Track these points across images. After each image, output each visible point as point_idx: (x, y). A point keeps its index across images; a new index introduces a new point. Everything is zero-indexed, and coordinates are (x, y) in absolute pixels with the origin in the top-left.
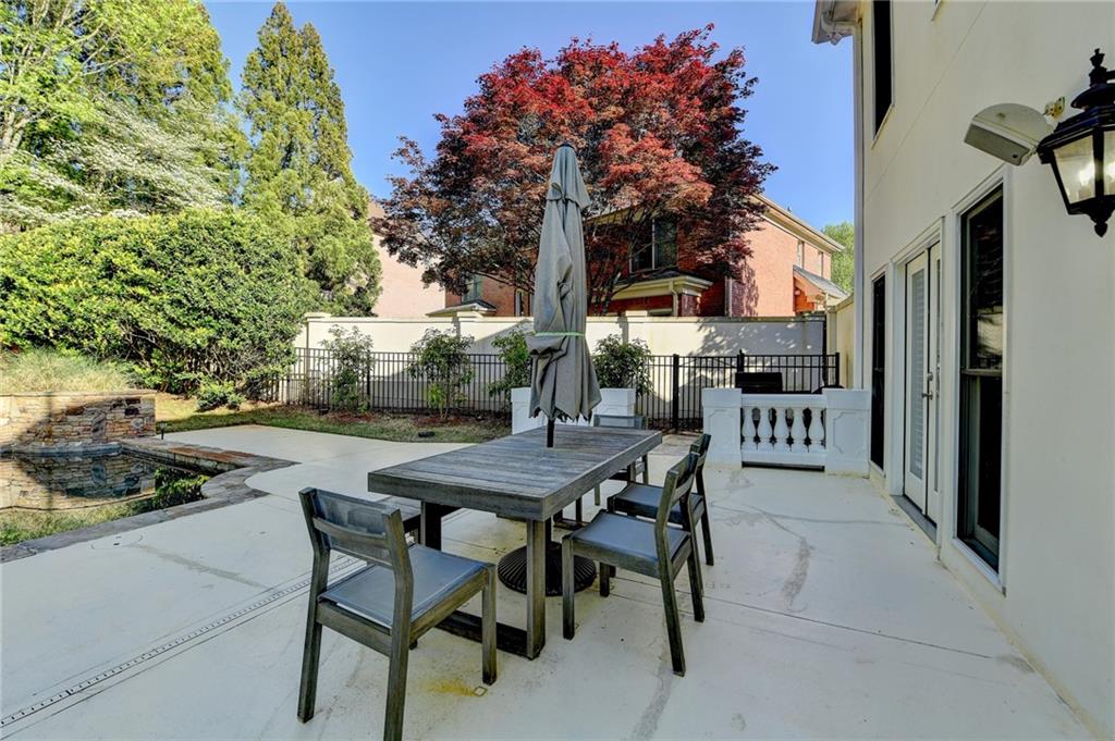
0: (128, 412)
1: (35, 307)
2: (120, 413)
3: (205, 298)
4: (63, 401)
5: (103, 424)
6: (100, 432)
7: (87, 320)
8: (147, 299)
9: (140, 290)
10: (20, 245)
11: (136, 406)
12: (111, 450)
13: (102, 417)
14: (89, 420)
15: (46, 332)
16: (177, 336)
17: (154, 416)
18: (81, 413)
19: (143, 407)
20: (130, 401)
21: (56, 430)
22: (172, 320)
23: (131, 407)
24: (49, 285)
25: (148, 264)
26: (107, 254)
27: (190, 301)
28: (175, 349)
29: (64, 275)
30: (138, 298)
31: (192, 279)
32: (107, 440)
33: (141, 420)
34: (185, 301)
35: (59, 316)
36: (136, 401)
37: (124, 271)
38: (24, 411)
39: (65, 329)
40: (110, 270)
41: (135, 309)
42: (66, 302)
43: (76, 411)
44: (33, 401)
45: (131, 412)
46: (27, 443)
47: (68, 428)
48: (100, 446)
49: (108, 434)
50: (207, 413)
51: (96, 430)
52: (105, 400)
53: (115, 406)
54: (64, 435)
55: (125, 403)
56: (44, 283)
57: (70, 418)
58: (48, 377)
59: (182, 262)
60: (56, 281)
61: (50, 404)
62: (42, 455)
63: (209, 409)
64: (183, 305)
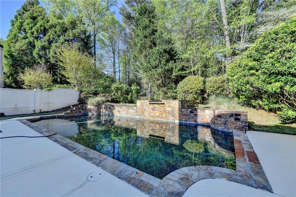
0: (236, 119)
2: (233, 119)
4: (217, 113)
5: (227, 122)
6: (226, 125)
8: (255, 74)
9: (253, 71)
11: (239, 117)
13: (227, 119)
14: (223, 120)
17: (247, 122)
18: (220, 117)
19: (242, 118)
20: (236, 115)
21: (216, 122)
23: (237, 117)
27: (268, 71)
30: (253, 75)
32: (229, 129)
33: (241, 123)
36: (239, 115)
37: (247, 66)
38: (211, 114)
43: (219, 116)
46: (211, 124)
47: (218, 121)
48: (226, 130)
49: (229, 126)
52: (227, 114)
53: (231, 116)
54: (217, 124)
55: (234, 115)
57: (219, 119)
61: (214, 113)
62: (213, 129)
63: (289, 123)
64: (267, 73)
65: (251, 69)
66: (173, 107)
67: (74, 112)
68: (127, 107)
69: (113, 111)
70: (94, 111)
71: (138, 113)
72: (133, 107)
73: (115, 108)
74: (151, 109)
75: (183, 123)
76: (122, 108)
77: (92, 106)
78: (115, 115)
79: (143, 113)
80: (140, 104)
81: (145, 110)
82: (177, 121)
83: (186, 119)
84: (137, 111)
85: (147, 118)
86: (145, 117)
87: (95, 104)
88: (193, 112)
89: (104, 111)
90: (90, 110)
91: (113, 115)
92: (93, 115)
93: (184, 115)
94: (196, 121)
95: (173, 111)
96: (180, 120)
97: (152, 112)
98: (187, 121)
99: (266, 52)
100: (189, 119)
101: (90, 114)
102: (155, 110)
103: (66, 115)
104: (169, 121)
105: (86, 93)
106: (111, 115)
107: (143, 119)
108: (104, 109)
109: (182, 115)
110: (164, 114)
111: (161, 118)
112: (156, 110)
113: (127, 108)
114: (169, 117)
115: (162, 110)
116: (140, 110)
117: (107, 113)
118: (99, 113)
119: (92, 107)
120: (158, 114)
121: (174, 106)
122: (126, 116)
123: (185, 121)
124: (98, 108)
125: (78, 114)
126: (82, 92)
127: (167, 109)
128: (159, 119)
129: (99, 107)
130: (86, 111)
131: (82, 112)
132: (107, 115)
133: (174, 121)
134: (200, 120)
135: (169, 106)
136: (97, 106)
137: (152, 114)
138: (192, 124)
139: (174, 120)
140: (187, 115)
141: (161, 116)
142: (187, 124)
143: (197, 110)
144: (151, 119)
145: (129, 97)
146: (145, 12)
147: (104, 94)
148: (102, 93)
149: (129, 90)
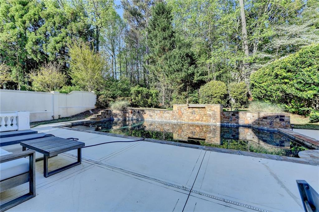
0: (281, 120)
1: (258, 90)
2: (278, 120)
3: (311, 79)
4: (262, 115)
5: (273, 123)
6: (272, 125)
7: (271, 92)
8: (288, 83)
9: (286, 81)
10: (255, 75)
11: (283, 118)
12: (275, 131)
13: (272, 120)
14: (269, 121)
15: (261, 96)
16: (300, 94)
17: (290, 122)
18: (266, 119)
19: (286, 119)
20: (281, 116)
21: (261, 122)
22: (297, 89)
23: (282, 118)
24: (261, 84)
25: (289, 71)
26: (276, 71)
27: (304, 81)
28: (300, 99)
29: (265, 80)
30: (286, 83)
31: (305, 73)
32: (274, 128)
33: (285, 123)
34: (302, 82)
35: (264, 92)
36: (284, 116)
37: (281, 76)
38: (253, 117)
39: (265, 95)
40: (277, 76)
41: (285, 87)
42: (265, 87)
43: (265, 118)
44: (255, 114)
45: (282, 120)
46: (254, 125)
47: (263, 122)
48: (272, 129)
49: (274, 126)
50: (314, 124)
51: (271, 124)
52: (273, 116)
53: (276, 117)
54: (262, 124)
55: (279, 117)
56: (260, 83)
57: (264, 120)
58: (259, 108)
59: (301, 68)
60: (263, 82)
61: (259, 115)
62: (257, 129)
65: (283, 78)
66: (214, 111)
67: (100, 117)
68: (161, 111)
69: (143, 116)
70: (120, 116)
71: (174, 117)
72: (169, 111)
73: (146, 112)
74: (190, 112)
75: (224, 125)
76: (155, 112)
77: (118, 111)
78: (145, 119)
79: (180, 117)
80: (177, 108)
81: (183, 114)
82: (219, 124)
83: (228, 122)
84: (173, 115)
85: (186, 122)
86: (183, 121)
87: (120, 108)
88: (235, 115)
89: (131, 115)
90: (116, 115)
91: (143, 120)
92: (119, 120)
93: (226, 118)
94: (237, 123)
95: (214, 115)
96: (221, 122)
97: (192, 116)
98: (228, 123)
100: (231, 121)
101: (115, 119)
102: (195, 114)
103: (93, 121)
104: (210, 123)
105: (105, 97)
106: (140, 120)
107: (180, 123)
108: (130, 114)
109: (224, 118)
110: (204, 117)
111: (202, 121)
112: (196, 113)
113: (161, 113)
114: (210, 120)
115: (202, 114)
116: (177, 114)
117: (135, 117)
118: (125, 118)
119: (118, 112)
120: (197, 118)
121: (216, 110)
122: (159, 120)
123: (226, 123)
124: (124, 112)
125: (104, 120)
126: (100, 95)
127: (208, 113)
128: (200, 122)
129: (125, 112)
130: (111, 116)
131: (107, 117)
132: (134, 119)
133: (215, 124)
134: (241, 122)
135: (210, 110)
136: (123, 110)
137: (191, 118)
138: (233, 126)
139: (216, 123)
140: (229, 118)
141: (201, 119)
142: (228, 125)
143: (239, 113)
144: (190, 122)
145: (149, 101)
146: (163, 12)
147: (123, 98)
148: (120, 96)
149: (149, 93)
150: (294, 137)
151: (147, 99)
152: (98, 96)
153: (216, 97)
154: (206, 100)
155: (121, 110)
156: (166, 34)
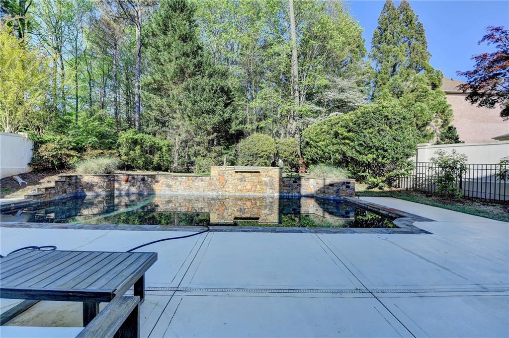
1: (314, 150)
2: (344, 187)
3: (372, 142)
4: (328, 181)
5: (339, 190)
7: (329, 154)
8: (349, 144)
9: (347, 141)
10: (310, 131)
11: (349, 185)
12: (341, 200)
13: (339, 187)
14: (335, 188)
15: (317, 158)
16: (360, 158)
17: (354, 189)
19: (351, 185)
20: (347, 183)
21: (326, 191)
22: (358, 151)
23: (347, 185)
25: (349, 131)
26: (336, 129)
27: (366, 144)
28: (357, 163)
29: (323, 139)
30: (344, 144)
31: (367, 135)
32: (340, 197)
33: (350, 190)
34: (364, 144)
35: (320, 152)
36: (349, 183)
37: (342, 135)
38: (317, 184)
39: (322, 157)
40: (336, 135)
41: (344, 148)
42: (323, 148)
43: (332, 185)
44: (320, 181)
45: (348, 187)
46: (318, 194)
47: (329, 190)
48: (338, 198)
49: (341, 194)
51: (337, 192)
52: (340, 182)
53: (343, 184)
54: (328, 193)
56: (317, 142)
57: (330, 187)
58: (323, 173)
59: (363, 128)
60: (320, 141)
61: (324, 182)
62: (322, 199)
63: (371, 189)
64: (363, 146)
65: (344, 139)
66: (271, 176)
67: (53, 192)
68: (190, 178)
69: (153, 186)
70: (100, 187)
71: (213, 187)
72: (204, 178)
73: (159, 180)
74: (238, 179)
75: (284, 196)
76: (177, 179)
77: (95, 177)
78: (157, 192)
79: (222, 187)
80: (217, 172)
81: (226, 181)
82: (277, 195)
83: (288, 191)
84: (210, 184)
85: (231, 194)
86: (227, 193)
87: (101, 171)
88: (297, 182)
89: (125, 186)
90: (91, 187)
91: (152, 193)
92: (97, 196)
93: (286, 186)
94: (299, 192)
95: (272, 182)
96: (280, 192)
97: (240, 184)
98: (289, 193)
99: (365, 127)
100: (292, 190)
101: (89, 195)
102: (245, 181)
103: (35, 201)
104: (266, 195)
105: (58, 147)
106: (146, 193)
107: (222, 196)
108: (123, 183)
109: (284, 186)
110: (258, 186)
111: (255, 191)
112: (247, 180)
113: (189, 180)
114: (266, 190)
115: (256, 181)
116: (217, 183)
117: (134, 190)
118: (111, 191)
119: (96, 180)
120: (249, 187)
121: (274, 176)
122: (186, 194)
123: (287, 193)
124: (109, 180)
125: (61, 197)
126: (42, 143)
127: (263, 179)
128: (251, 194)
129: (112, 179)
130: (77, 188)
131: (70, 190)
132: (133, 193)
133: (272, 195)
134: (303, 191)
135: (266, 175)
136: (107, 176)
137: (239, 188)
138: (295, 196)
139: (273, 193)
140: (289, 186)
141: (254, 189)
142: (289, 196)
143: (302, 179)
144: (238, 194)
145: (156, 159)
146: (181, 8)
147: (101, 151)
148: (94, 148)
149: (157, 146)
150: (365, 206)
151: (151, 156)
152: (37, 144)
153: (262, 157)
154: (249, 161)
155: (104, 176)
156: (188, 48)
